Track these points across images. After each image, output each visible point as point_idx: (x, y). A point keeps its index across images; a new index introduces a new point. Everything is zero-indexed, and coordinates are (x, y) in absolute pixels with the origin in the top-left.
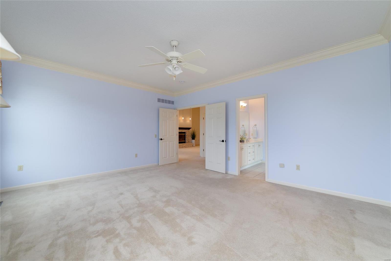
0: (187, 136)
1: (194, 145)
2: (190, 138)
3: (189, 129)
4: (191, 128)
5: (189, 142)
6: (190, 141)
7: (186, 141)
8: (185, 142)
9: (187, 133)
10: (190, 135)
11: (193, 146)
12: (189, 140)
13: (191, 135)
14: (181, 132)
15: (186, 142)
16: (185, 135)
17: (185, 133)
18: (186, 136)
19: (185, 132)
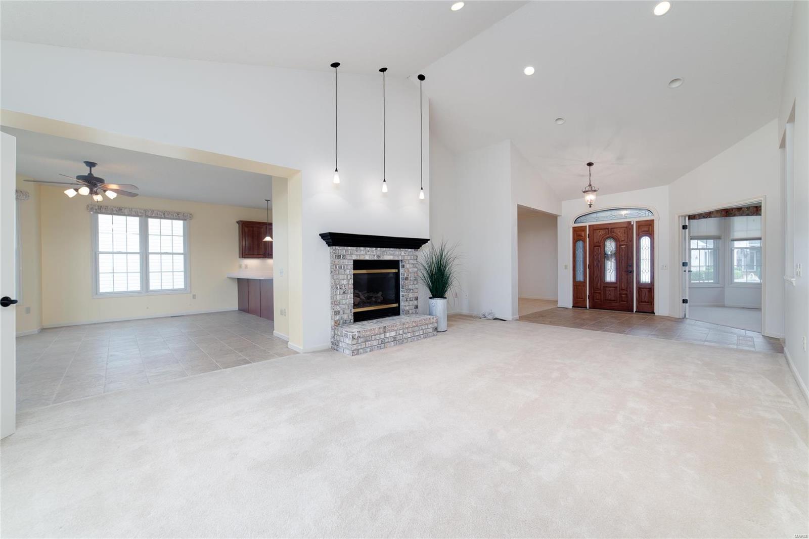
0: (406, 279)
1: (443, 326)
2: (424, 291)
3: (415, 244)
4: (425, 241)
5: (417, 307)
6: (420, 303)
7: (402, 303)
8: (396, 312)
9: (408, 266)
10: (423, 273)
11: (436, 329)
12: (417, 299)
13: (426, 275)
14: (376, 258)
15: (401, 307)
16: (397, 274)
17: (395, 264)
18: (401, 282)
19: (397, 259)
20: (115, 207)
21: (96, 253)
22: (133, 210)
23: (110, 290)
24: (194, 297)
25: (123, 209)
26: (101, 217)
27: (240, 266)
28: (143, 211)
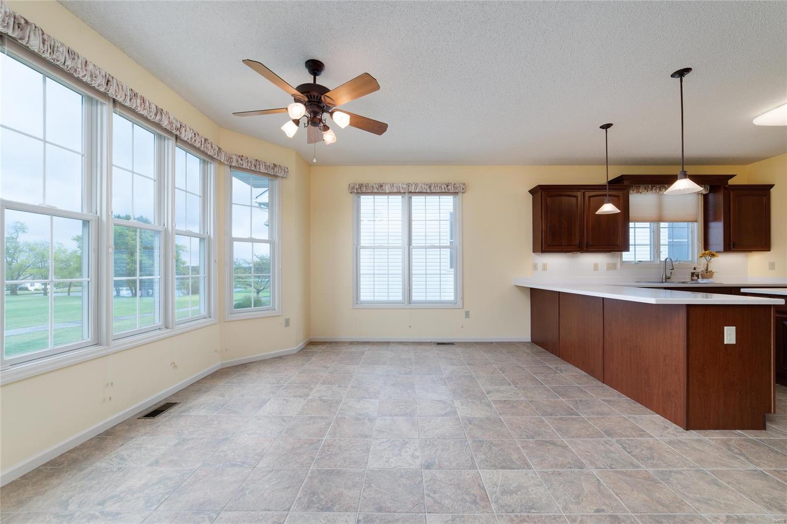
20: (376, 184)
21: (357, 248)
22: (395, 185)
23: (371, 298)
24: (467, 314)
25: (384, 185)
26: (364, 198)
27: (535, 267)
28: (405, 186)
